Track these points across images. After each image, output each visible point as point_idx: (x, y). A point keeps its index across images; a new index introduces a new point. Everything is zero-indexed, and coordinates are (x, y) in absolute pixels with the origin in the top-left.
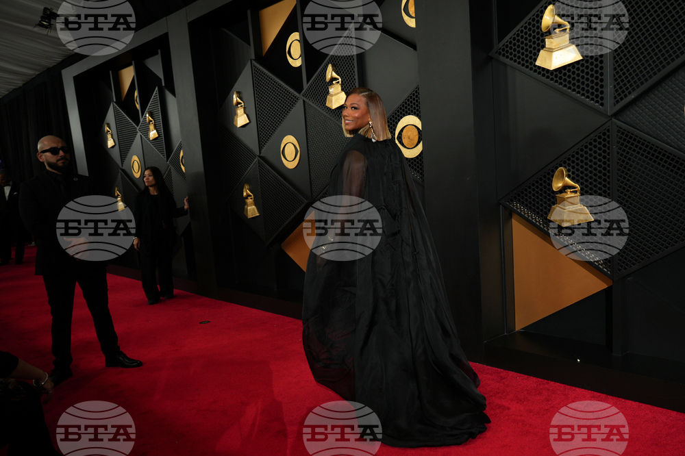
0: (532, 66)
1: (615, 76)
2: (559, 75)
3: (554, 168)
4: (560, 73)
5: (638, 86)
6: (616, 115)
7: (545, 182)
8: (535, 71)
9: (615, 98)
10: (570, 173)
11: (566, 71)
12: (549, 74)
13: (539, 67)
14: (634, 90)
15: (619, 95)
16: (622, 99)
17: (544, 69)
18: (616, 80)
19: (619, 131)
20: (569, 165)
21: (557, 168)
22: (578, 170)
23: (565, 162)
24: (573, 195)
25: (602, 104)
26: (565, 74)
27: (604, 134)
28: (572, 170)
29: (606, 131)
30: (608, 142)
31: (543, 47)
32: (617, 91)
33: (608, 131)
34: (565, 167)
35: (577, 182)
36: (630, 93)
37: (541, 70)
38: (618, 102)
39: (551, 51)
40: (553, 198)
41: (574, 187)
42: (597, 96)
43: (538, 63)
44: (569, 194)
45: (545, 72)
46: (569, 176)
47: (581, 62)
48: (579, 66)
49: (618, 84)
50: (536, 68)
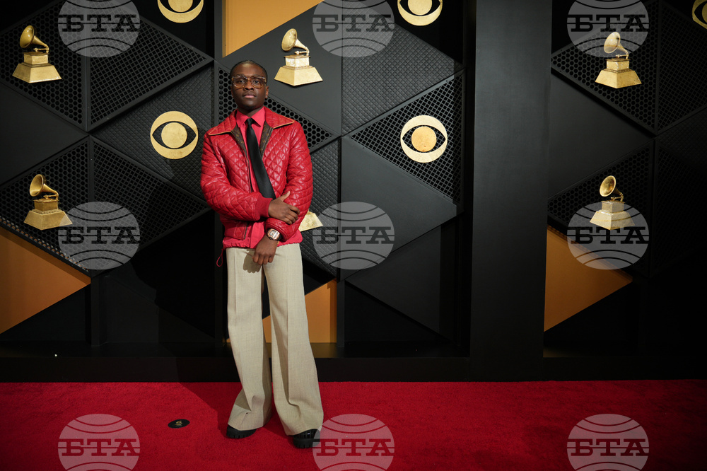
0: (9, 77)
1: (92, 99)
2: (38, 90)
3: (31, 175)
4: (39, 88)
5: (112, 111)
6: (94, 132)
7: (21, 188)
8: (12, 82)
9: (92, 117)
10: (49, 181)
11: (45, 88)
12: (27, 87)
13: (17, 79)
14: (109, 113)
15: (96, 115)
16: (98, 119)
17: (21, 81)
18: (93, 102)
19: (96, 147)
20: (48, 173)
21: (34, 175)
22: (56, 178)
23: (43, 170)
24: (51, 200)
25: (80, 122)
26: (44, 90)
27: (82, 148)
28: (50, 178)
29: (84, 146)
30: (86, 155)
31: (22, 61)
32: (94, 112)
33: (86, 145)
34: (43, 175)
35: (56, 189)
36: (105, 115)
37: (18, 82)
38: (94, 121)
39: (30, 66)
40: (29, 203)
41: (53, 194)
42: (75, 114)
43: (15, 75)
44: (47, 200)
45: (23, 85)
46: (47, 184)
47: (60, 82)
48: (59, 85)
49: (95, 106)
50: (14, 79)
